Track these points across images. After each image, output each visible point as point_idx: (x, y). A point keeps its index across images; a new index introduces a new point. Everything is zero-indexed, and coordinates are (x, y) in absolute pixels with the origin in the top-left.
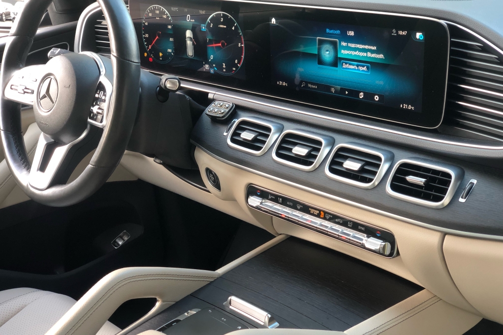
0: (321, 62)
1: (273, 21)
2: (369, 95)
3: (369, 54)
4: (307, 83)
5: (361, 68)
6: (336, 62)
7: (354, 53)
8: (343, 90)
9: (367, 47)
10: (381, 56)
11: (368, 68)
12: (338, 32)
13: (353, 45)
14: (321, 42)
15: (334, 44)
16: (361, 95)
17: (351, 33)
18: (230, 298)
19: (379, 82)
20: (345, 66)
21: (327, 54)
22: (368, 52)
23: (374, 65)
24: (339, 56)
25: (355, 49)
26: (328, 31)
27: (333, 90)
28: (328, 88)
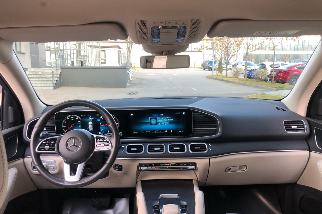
0: (151, 124)
1: (132, 114)
2: (169, 131)
3: (168, 120)
4: (146, 131)
5: (165, 124)
6: (157, 124)
7: (163, 120)
8: (159, 131)
9: (167, 118)
10: (172, 120)
11: (168, 123)
12: (157, 115)
13: (163, 118)
14: (151, 119)
15: (156, 119)
16: (166, 131)
17: (162, 115)
18: (160, 195)
19: (172, 126)
20: (160, 124)
21: (153, 121)
22: (169, 119)
23: (170, 122)
24: (158, 121)
25: (163, 119)
26: (153, 115)
27: (156, 131)
28: (154, 131)
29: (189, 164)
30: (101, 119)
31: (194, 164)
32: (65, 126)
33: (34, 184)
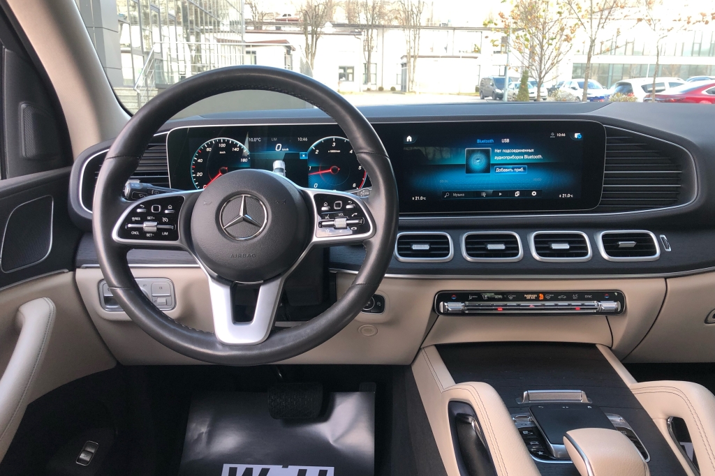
0: (469, 170)
1: (409, 139)
2: (526, 192)
3: (526, 157)
4: (451, 193)
5: (517, 170)
6: (488, 169)
7: (508, 158)
8: (496, 193)
9: (523, 151)
10: (539, 157)
11: (524, 169)
12: (491, 141)
13: (508, 151)
14: (470, 153)
15: (487, 153)
16: (517, 194)
17: (507, 141)
18: (525, 393)
19: (537, 179)
20: (498, 170)
21: (478, 162)
22: (528, 155)
23: (531, 166)
24: (492, 162)
25: (511, 154)
26: (479, 141)
27: (484, 195)
28: (478, 193)
29: (600, 295)
30: (313, 151)
31: (618, 296)
32: (200, 174)
33: (110, 352)
